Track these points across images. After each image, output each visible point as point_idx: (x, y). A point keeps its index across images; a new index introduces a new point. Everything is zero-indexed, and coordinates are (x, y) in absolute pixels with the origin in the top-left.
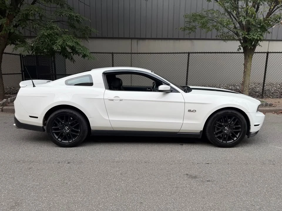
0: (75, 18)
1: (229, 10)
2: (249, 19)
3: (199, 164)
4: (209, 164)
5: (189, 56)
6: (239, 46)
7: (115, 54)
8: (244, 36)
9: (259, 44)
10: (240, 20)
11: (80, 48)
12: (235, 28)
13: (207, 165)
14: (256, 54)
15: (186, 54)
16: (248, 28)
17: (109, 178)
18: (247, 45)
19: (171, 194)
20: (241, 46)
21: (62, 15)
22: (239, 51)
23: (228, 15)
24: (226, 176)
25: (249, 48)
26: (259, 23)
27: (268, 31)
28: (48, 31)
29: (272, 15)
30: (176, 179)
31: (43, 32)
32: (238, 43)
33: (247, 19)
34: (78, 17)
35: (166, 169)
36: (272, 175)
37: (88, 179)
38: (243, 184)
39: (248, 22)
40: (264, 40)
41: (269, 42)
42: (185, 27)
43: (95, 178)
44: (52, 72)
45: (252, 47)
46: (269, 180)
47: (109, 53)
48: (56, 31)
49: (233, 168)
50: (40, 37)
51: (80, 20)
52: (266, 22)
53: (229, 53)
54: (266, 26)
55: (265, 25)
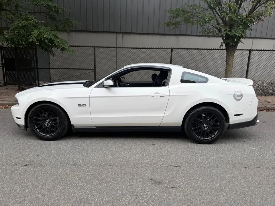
0: (53, 9)
1: (212, 5)
2: (231, 15)
3: (167, 167)
4: (177, 167)
5: (172, 52)
6: (222, 43)
7: (97, 48)
8: (227, 33)
9: (241, 41)
10: (223, 15)
11: (58, 41)
12: (218, 24)
13: (175, 167)
14: (239, 51)
15: (169, 50)
16: (230, 25)
17: (65, 184)
18: (229, 42)
19: (128, 203)
20: (223, 42)
21: (39, 5)
22: (221, 47)
23: (211, 10)
24: (193, 181)
25: (231, 45)
26: (241, 19)
27: (250, 28)
28: (23, 22)
29: (255, 11)
30: (139, 185)
31: (18, 23)
32: (221, 40)
33: (229, 15)
34: (57, 7)
35: (130, 173)
36: (241, 180)
37: (42, 185)
38: (210, 191)
39: (231, 19)
40: (246, 37)
41: (253, 40)
42: (169, 22)
43: (50, 184)
44: (34, 66)
45: (233, 44)
46: (237, 186)
47: (91, 47)
48: (31, 22)
49: (202, 172)
50: (14, 28)
51: (59, 11)
52: (249, 18)
53: (212, 49)
54: (248, 23)
55: (247, 21)
